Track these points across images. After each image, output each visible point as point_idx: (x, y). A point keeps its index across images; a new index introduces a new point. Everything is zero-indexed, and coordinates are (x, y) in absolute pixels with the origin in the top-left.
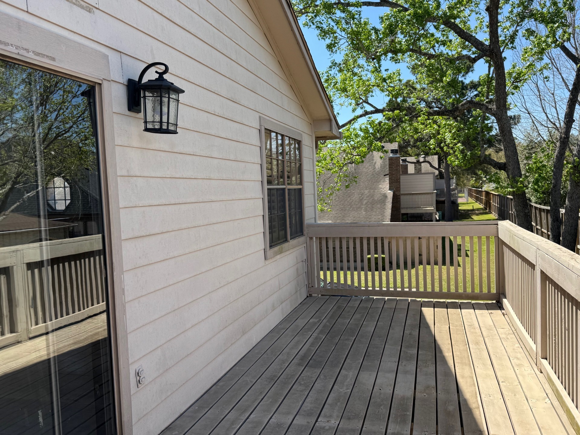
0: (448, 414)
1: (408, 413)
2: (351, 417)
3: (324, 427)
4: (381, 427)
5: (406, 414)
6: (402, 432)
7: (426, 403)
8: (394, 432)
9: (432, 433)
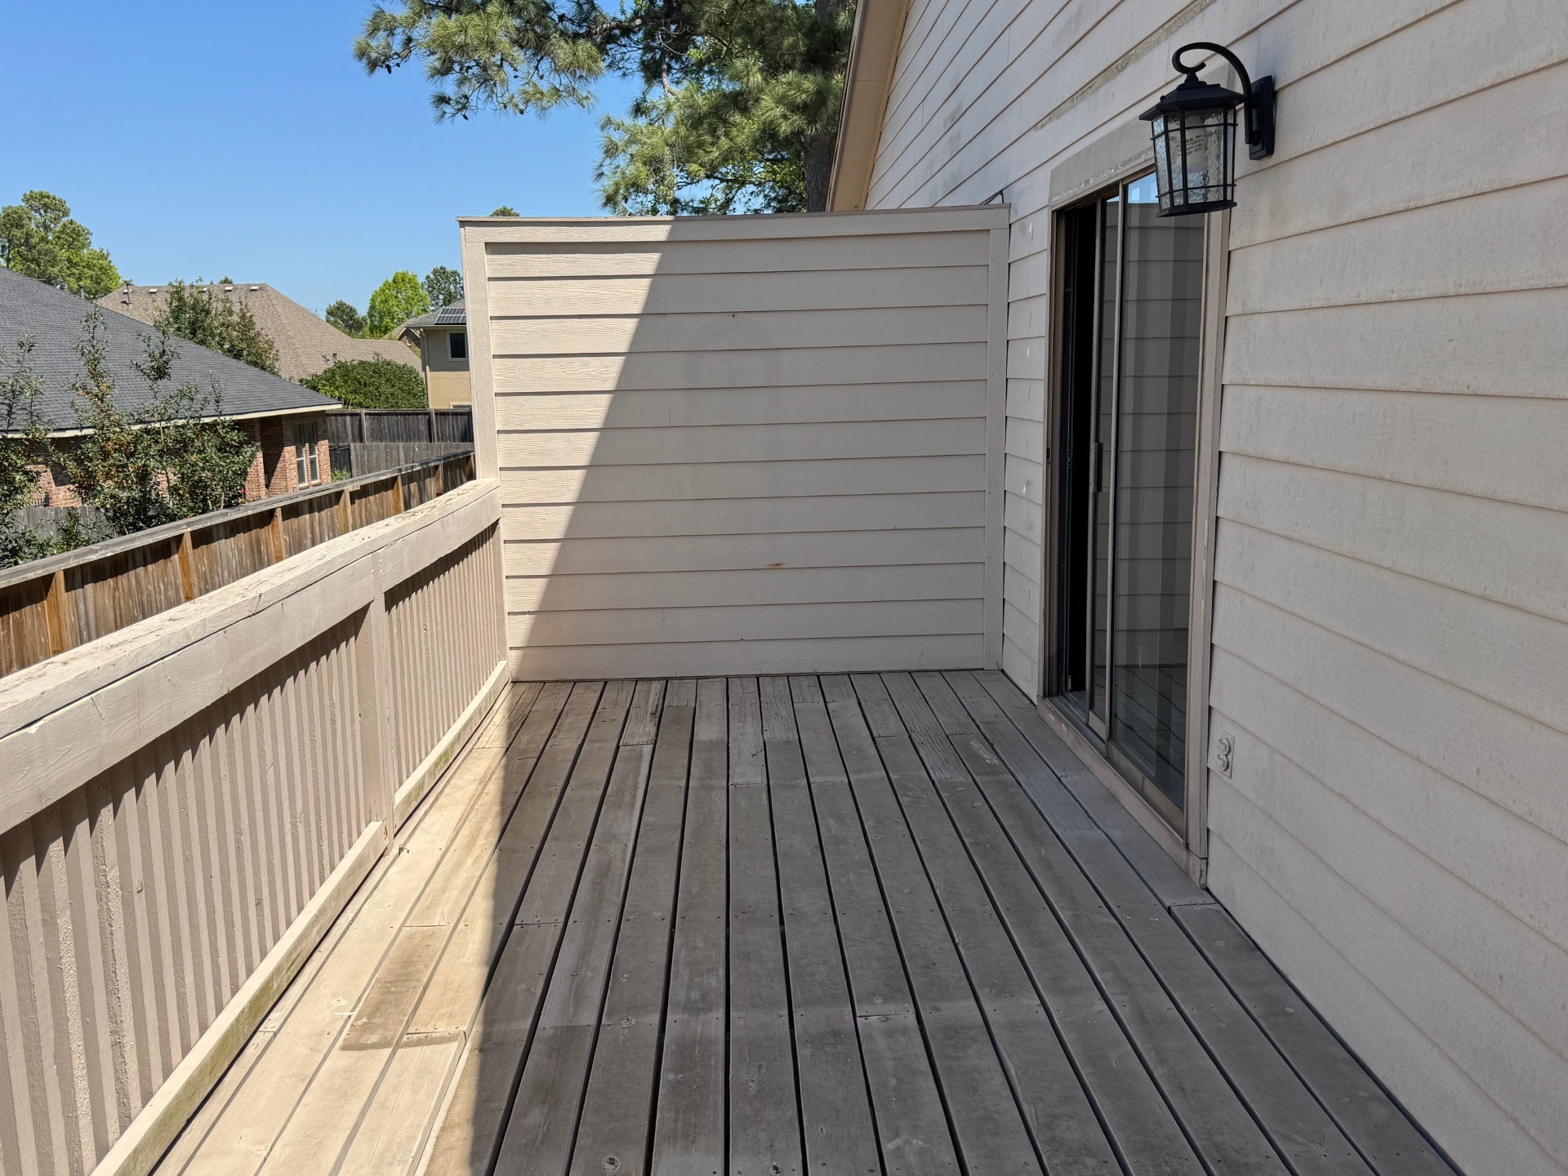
0: (549, 1093)
1: (671, 1076)
2: (831, 1041)
3: (886, 1001)
4: (741, 1022)
5: (676, 1074)
6: (686, 1016)
7: (613, 1124)
8: (706, 1014)
9: (609, 1027)
